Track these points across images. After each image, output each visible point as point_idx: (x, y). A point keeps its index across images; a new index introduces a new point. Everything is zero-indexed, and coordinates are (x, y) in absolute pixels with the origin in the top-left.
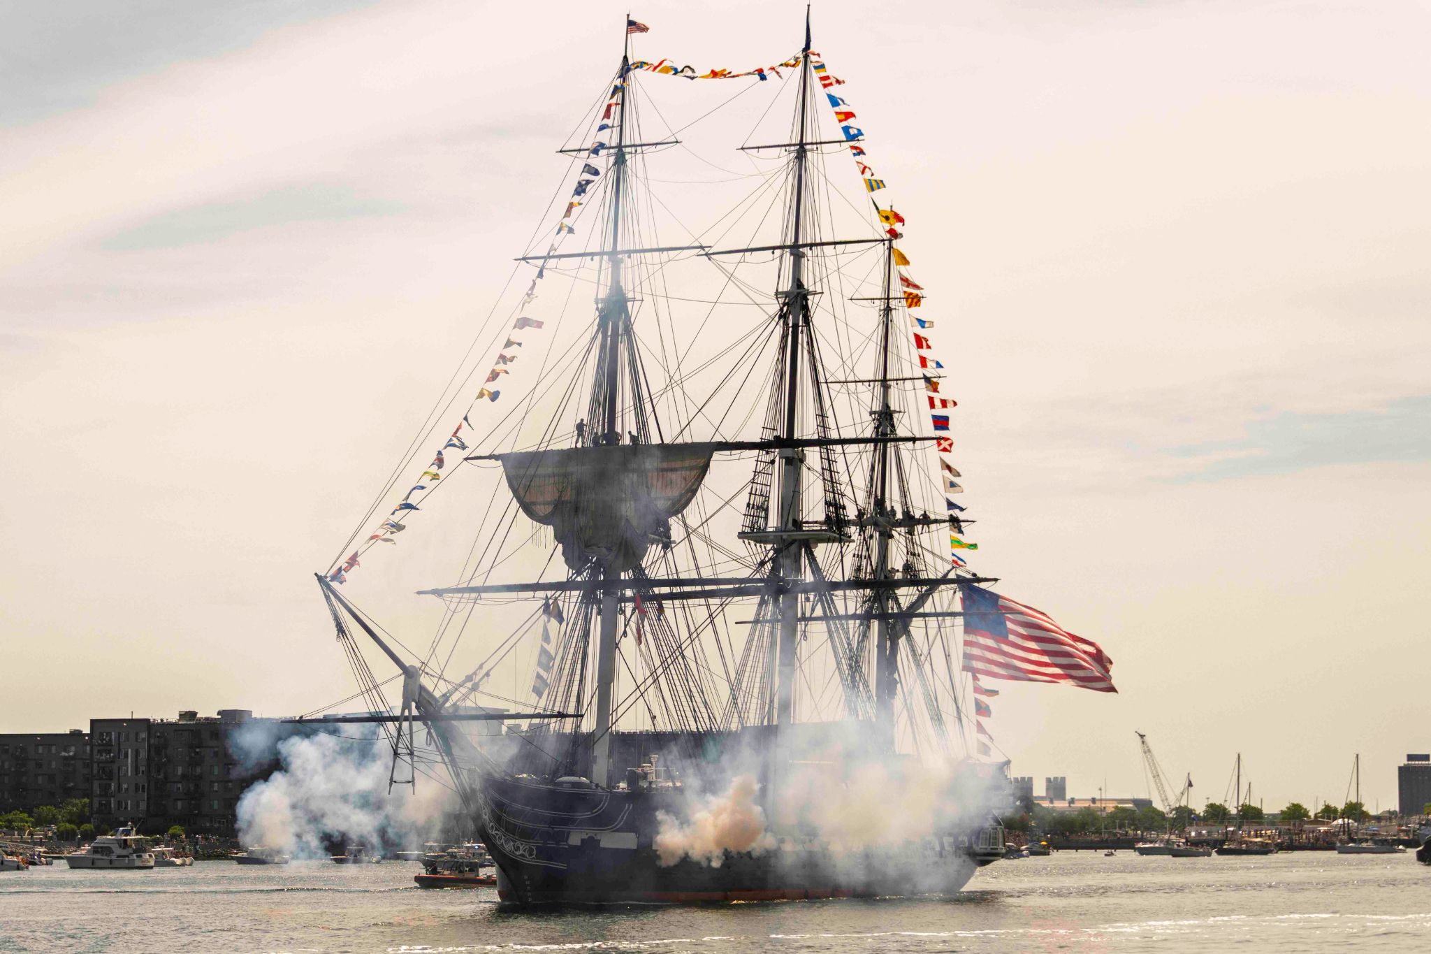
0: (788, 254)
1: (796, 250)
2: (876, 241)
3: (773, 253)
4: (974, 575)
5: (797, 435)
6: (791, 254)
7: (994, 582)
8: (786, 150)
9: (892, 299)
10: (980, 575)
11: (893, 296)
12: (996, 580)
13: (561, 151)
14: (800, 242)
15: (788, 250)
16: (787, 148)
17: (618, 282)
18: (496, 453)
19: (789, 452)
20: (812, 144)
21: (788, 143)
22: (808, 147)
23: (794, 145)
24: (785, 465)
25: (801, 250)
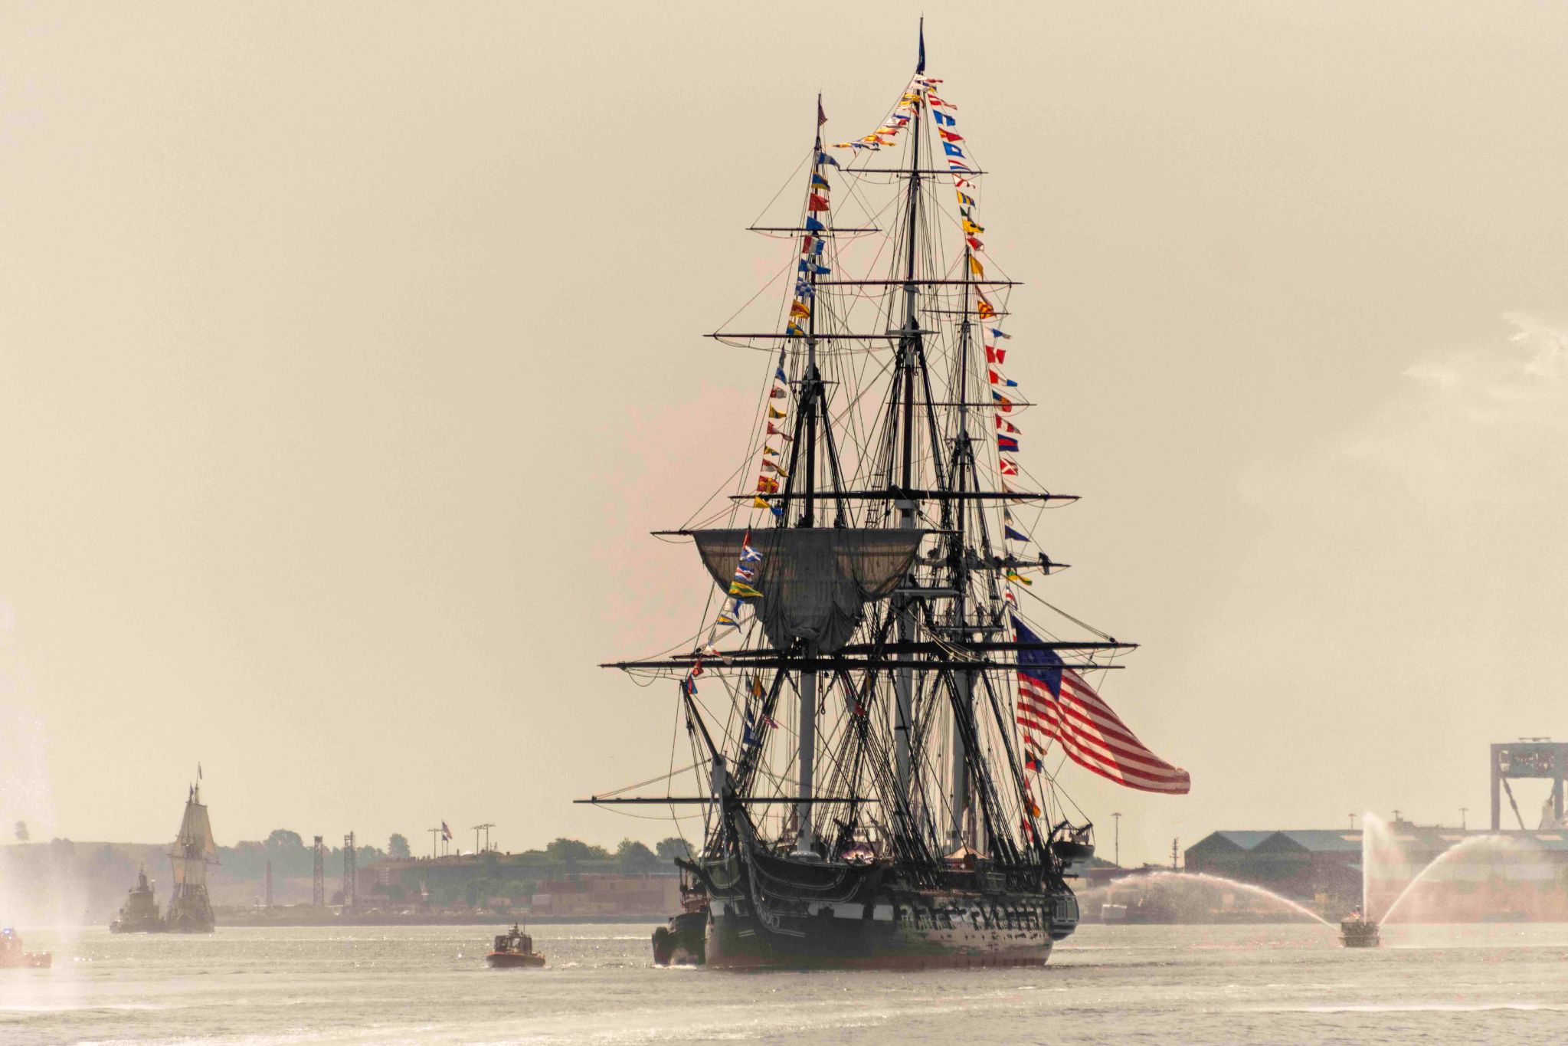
0: (901, 290)
1: (910, 285)
2: (1003, 283)
3: (886, 288)
4: (1112, 640)
5: (913, 487)
6: (905, 289)
7: (1133, 648)
8: (898, 176)
9: (970, 313)
10: (1119, 640)
11: (972, 311)
12: (1135, 646)
13: (752, 229)
14: (915, 278)
15: (902, 285)
16: (899, 174)
17: (814, 364)
18: (686, 528)
19: (907, 504)
20: (928, 172)
21: (899, 168)
22: (921, 175)
23: (907, 172)
24: (903, 516)
25: (916, 286)
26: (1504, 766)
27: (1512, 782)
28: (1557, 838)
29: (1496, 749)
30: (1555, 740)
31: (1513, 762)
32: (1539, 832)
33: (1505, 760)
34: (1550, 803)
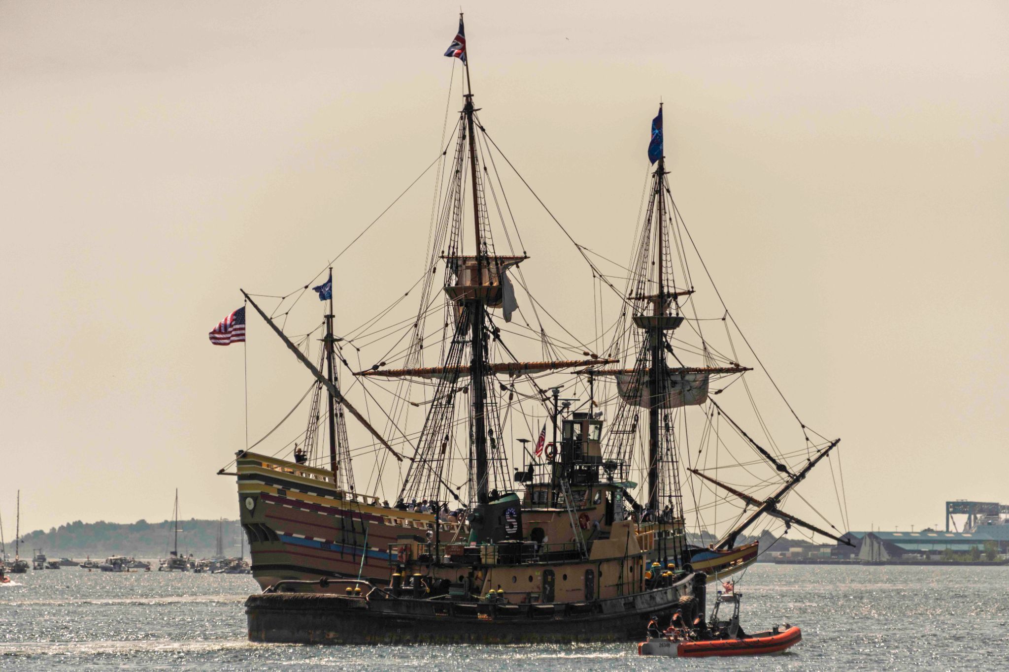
26: (951, 510)
27: (954, 515)
28: (969, 535)
29: (948, 503)
30: (969, 500)
31: (954, 508)
32: (963, 533)
33: (951, 507)
34: (967, 523)
